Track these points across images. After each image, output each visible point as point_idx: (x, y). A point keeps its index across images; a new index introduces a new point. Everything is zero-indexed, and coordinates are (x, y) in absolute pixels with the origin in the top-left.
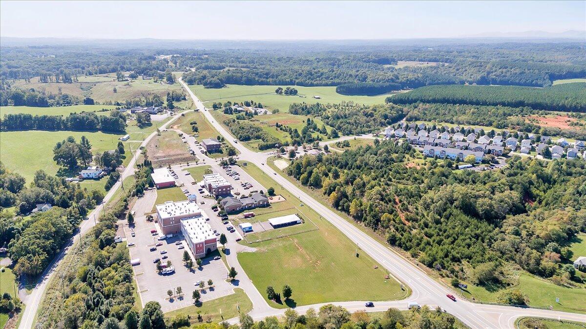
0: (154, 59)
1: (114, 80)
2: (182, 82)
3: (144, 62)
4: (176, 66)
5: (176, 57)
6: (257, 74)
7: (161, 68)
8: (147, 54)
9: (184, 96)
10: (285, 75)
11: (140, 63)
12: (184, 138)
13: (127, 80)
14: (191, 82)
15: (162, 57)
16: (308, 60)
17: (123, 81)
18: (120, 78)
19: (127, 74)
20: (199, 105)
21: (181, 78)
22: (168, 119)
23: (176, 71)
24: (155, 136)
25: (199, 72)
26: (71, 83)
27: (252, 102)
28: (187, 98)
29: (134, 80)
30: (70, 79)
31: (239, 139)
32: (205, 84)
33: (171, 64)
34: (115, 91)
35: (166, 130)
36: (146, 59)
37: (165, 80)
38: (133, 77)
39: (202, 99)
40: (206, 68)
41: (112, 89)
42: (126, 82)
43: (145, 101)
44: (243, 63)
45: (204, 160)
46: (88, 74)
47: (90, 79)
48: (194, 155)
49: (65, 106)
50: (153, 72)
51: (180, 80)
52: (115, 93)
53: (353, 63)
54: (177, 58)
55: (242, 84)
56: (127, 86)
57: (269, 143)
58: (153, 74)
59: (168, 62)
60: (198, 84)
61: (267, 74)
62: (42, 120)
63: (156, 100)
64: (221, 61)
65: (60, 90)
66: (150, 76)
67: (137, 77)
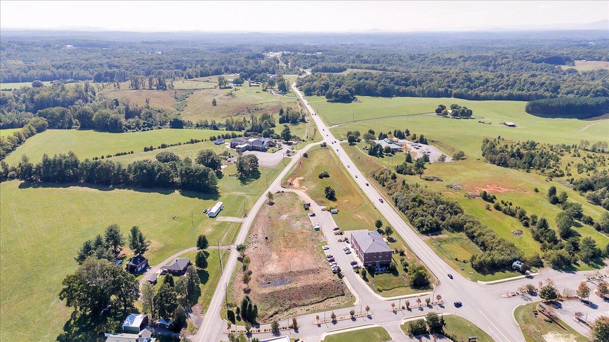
0: (262, 57)
1: (215, 87)
2: (296, 90)
3: (252, 61)
4: (287, 67)
5: (286, 55)
6: (392, 79)
7: (270, 69)
8: (255, 51)
9: (303, 116)
10: (431, 80)
11: (247, 63)
12: (314, 215)
13: (230, 88)
14: (308, 93)
15: (271, 55)
16: (450, 59)
17: (225, 88)
18: (222, 84)
19: (230, 78)
20: (327, 136)
21: (295, 84)
22: (284, 163)
23: (288, 74)
24: (263, 207)
25: (317, 76)
26: (165, 89)
27: (407, 132)
28: (306, 118)
29: (237, 88)
30: (165, 85)
31: (419, 228)
32: (329, 96)
33: (282, 64)
34: (214, 103)
35: (282, 189)
36: (253, 58)
37: (276, 86)
38: (238, 82)
39: (328, 123)
40: (325, 70)
41: (210, 100)
42: (228, 91)
43: (251, 121)
44: (366, 62)
45: (368, 309)
46: (187, 77)
47: (189, 84)
48: (340, 276)
49: (144, 130)
50: (262, 75)
51: (293, 87)
52: (214, 107)
53: (516, 64)
54: (289, 57)
55: (377, 95)
56: (230, 97)
57: (498, 257)
58: (261, 79)
59: (278, 62)
60: (318, 95)
61: (406, 80)
62: (92, 169)
63: (266, 123)
64: (339, 60)
65: (147, 102)
66: (257, 81)
67: (243, 82)
